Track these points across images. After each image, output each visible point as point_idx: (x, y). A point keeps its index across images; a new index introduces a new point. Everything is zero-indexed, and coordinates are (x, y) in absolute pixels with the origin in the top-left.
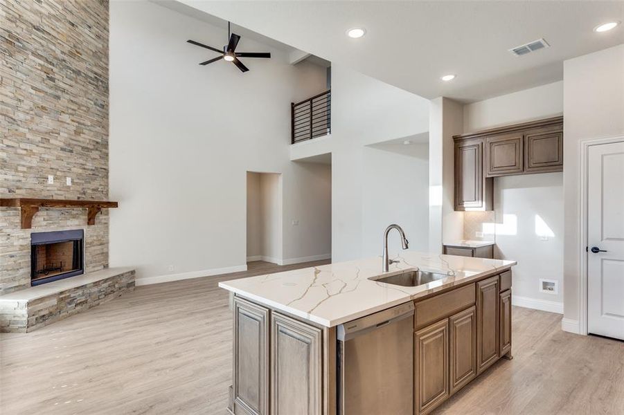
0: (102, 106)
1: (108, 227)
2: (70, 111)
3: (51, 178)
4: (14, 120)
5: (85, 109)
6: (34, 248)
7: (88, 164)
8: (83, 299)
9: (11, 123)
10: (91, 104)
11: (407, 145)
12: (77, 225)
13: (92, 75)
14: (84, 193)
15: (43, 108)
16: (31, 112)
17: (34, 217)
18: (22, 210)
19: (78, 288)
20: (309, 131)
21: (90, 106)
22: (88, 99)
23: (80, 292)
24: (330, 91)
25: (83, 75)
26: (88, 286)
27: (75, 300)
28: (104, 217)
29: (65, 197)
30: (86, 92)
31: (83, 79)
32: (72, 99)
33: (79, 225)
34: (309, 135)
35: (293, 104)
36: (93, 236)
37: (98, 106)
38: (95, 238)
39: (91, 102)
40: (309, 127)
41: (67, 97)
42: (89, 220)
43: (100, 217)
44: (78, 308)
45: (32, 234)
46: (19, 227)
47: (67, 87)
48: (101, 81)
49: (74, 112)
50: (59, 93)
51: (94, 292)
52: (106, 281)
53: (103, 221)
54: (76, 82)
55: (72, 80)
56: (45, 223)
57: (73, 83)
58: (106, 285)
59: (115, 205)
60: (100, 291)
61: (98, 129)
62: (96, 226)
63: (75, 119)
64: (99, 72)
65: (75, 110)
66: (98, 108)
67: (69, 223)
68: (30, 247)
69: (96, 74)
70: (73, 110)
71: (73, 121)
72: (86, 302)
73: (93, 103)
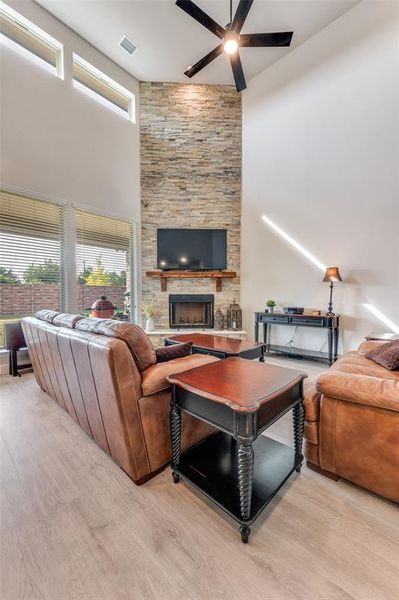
0: (234, 193)
5: (214, 201)
12: (207, 291)
13: (222, 171)
15: (177, 211)
21: (219, 197)
25: (212, 174)
30: (215, 187)
31: (212, 178)
32: (201, 197)
39: (220, 193)
41: (197, 197)
42: (218, 287)
45: (169, 295)
46: (160, 290)
47: (196, 190)
48: (232, 172)
49: (203, 207)
50: (190, 197)
53: (233, 289)
54: (205, 183)
55: (200, 183)
56: (179, 288)
57: (202, 185)
59: (233, 275)
61: (229, 213)
62: (223, 292)
64: (229, 165)
66: (228, 196)
69: (226, 168)
71: (202, 213)
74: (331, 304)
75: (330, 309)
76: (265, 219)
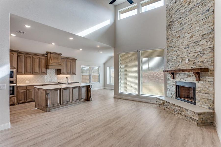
3: (181, 61)
7: (197, 49)
14: (196, 65)
29: (186, 68)
33: (193, 80)
50: (184, 26)
71: (189, 33)
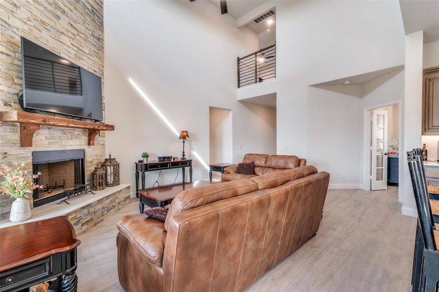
0: (99, 39)
1: (104, 148)
2: (70, 35)
4: (9, 25)
5: (83, 37)
6: (36, 168)
8: (89, 218)
9: (5, 27)
10: (88, 33)
11: (348, 84)
12: (78, 145)
13: (90, 7)
15: (43, 22)
16: (29, 23)
17: (35, 135)
18: (21, 127)
19: (83, 208)
20: (254, 78)
21: (88, 35)
22: (87, 28)
23: (86, 211)
24: (275, 45)
25: (81, 4)
26: (92, 205)
27: (81, 220)
28: (101, 139)
30: (84, 22)
31: (81, 8)
32: (72, 23)
33: (81, 145)
34: (254, 81)
35: (238, 58)
36: (93, 155)
37: (95, 38)
38: (95, 157)
39: (89, 32)
40: (254, 75)
41: (68, 20)
42: (90, 140)
43: (98, 139)
44: (84, 228)
45: (33, 153)
46: (19, 145)
47: (66, 9)
48: (97, 16)
49: (73, 37)
50: (59, 13)
51: (98, 210)
52: (108, 197)
53: (101, 143)
54: (76, 8)
55: (71, 5)
56: (47, 142)
57: (72, 8)
58: (108, 201)
59: (111, 128)
60: (103, 208)
61: (95, 59)
62: (95, 146)
63: (74, 44)
64: (96, 6)
65: (75, 35)
66: (95, 39)
67: (71, 142)
68: (31, 167)
69: (92, 7)
70: (72, 34)
71: (72, 44)
72: (92, 220)
73: (90, 33)
74: (184, 152)
75: (184, 155)
76: (132, 81)
